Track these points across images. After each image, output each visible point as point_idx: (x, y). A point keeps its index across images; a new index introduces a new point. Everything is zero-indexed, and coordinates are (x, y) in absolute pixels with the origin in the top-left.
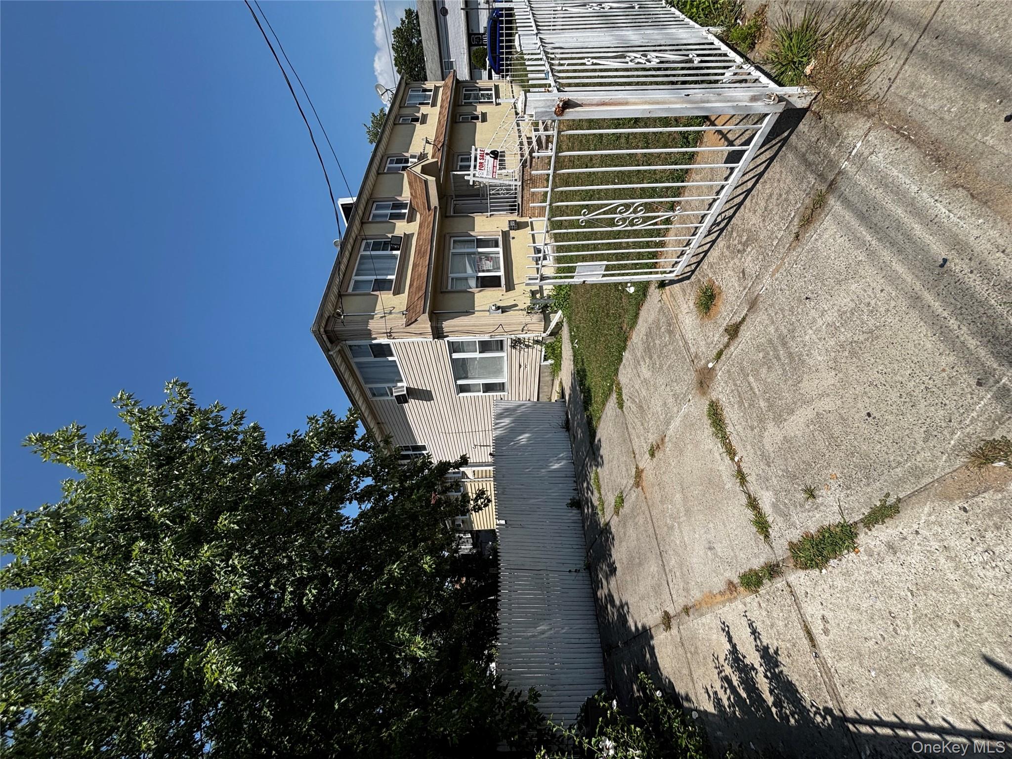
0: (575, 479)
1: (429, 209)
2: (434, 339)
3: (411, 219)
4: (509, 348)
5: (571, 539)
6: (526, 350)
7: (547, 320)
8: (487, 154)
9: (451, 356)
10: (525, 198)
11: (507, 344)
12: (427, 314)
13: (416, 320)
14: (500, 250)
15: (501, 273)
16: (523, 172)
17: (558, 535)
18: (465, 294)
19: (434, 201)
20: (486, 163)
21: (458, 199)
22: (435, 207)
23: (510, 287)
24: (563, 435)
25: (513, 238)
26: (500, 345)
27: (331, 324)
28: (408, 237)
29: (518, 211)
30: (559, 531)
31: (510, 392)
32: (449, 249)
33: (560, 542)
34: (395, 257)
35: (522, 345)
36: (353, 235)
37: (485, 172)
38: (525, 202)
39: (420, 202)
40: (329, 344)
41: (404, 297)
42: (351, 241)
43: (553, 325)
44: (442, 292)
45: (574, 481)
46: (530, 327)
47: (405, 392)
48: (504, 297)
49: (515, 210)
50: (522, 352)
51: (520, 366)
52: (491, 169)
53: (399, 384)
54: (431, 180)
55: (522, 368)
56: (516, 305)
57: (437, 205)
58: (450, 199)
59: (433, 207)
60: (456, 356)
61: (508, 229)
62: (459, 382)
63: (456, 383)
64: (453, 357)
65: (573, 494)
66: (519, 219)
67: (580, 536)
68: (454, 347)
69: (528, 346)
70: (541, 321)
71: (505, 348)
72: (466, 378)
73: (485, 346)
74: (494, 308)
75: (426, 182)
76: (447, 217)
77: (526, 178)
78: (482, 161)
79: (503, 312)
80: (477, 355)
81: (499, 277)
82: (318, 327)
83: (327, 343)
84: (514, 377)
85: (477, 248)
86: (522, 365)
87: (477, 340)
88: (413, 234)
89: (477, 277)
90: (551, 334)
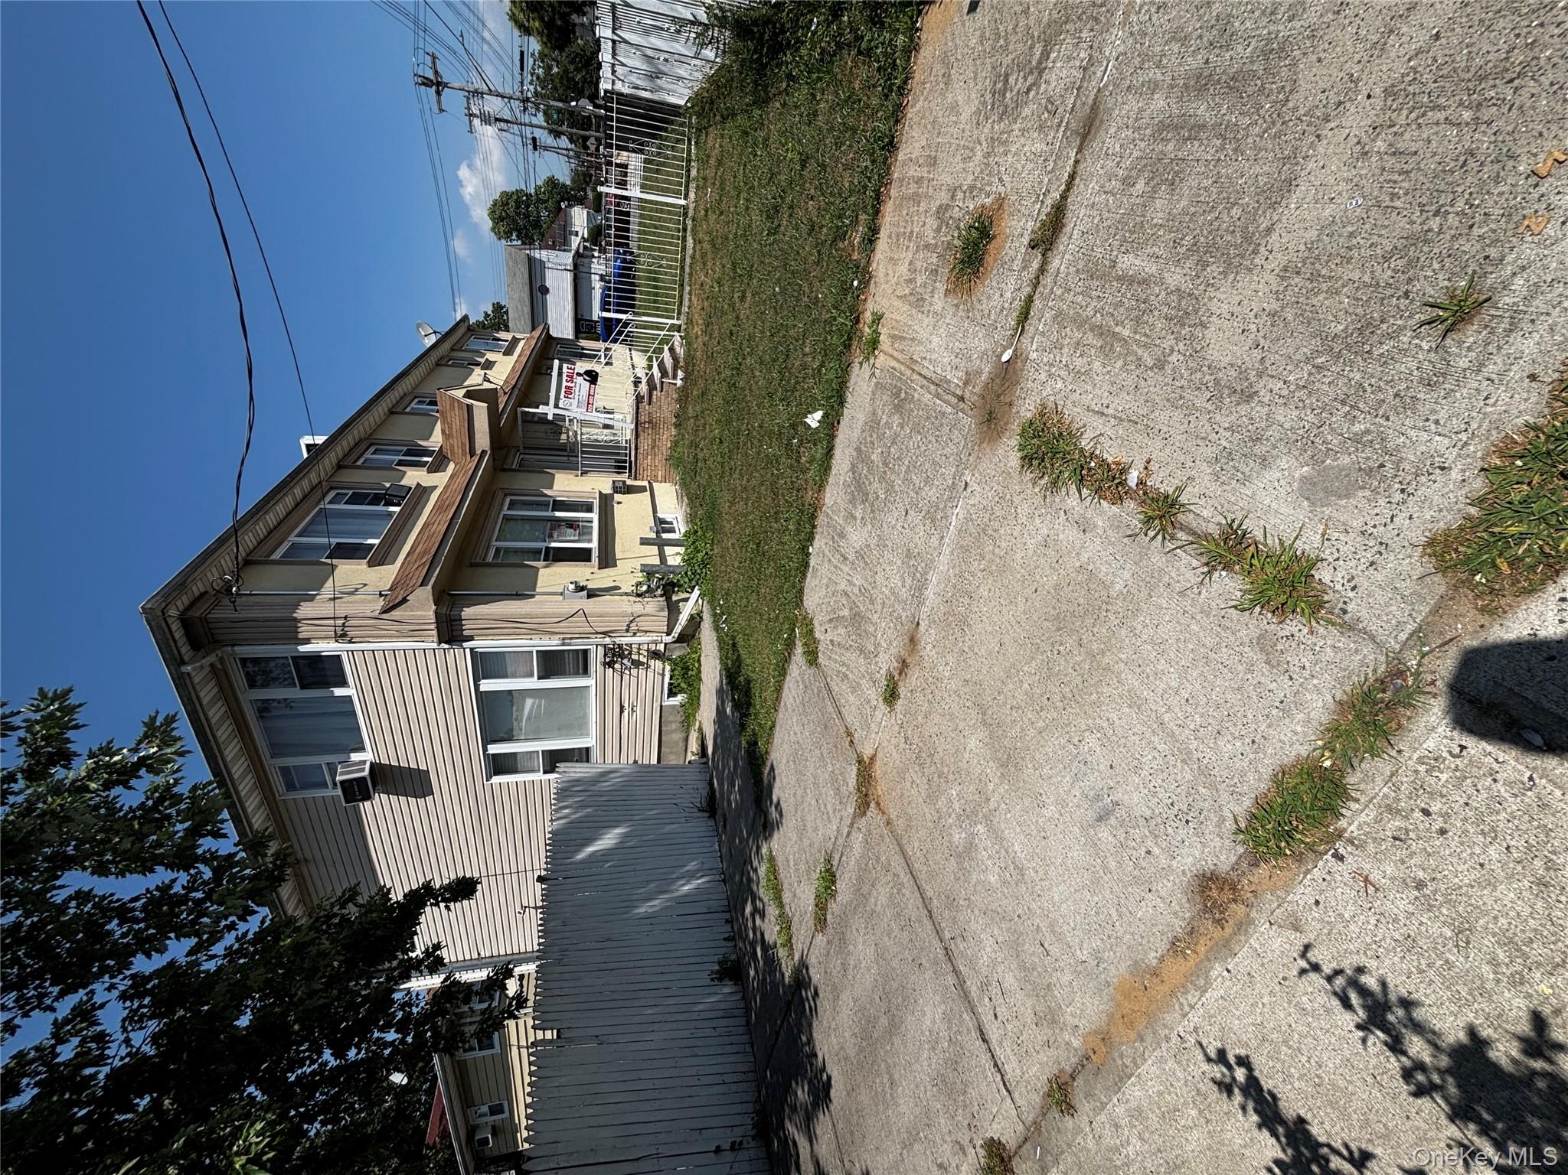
0: (728, 916)
1: (472, 453)
2: (441, 643)
3: (436, 468)
4: (600, 668)
5: (720, 1060)
6: (634, 672)
7: (673, 610)
8: (579, 374)
9: (477, 687)
10: (641, 451)
11: (597, 657)
12: (429, 587)
13: (404, 600)
14: (594, 516)
15: (594, 545)
16: (638, 408)
17: (688, 1052)
18: (519, 569)
19: (483, 441)
20: (577, 389)
21: (527, 451)
22: (484, 452)
23: (607, 560)
24: (701, 826)
25: (619, 503)
26: (580, 663)
27: (202, 607)
28: (423, 492)
29: (630, 471)
30: (693, 1042)
32: (501, 509)
33: (693, 1071)
34: (391, 514)
35: (625, 661)
36: (313, 477)
37: (575, 402)
38: (640, 457)
39: (460, 439)
40: (185, 650)
41: (390, 569)
42: (305, 484)
43: (683, 618)
44: (472, 565)
45: (727, 921)
46: (643, 623)
47: (366, 773)
48: (594, 576)
49: (625, 468)
50: (626, 677)
51: (622, 711)
52: (585, 398)
53: (355, 757)
54: (481, 409)
55: (626, 713)
56: (614, 588)
57: (487, 447)
58: (513, 451)
59: (479, 452)
60: (487, 685)
61: (610, 491)
62: (494, 749)
63: (485, 750)
64: (482, 688)
65: (723, 951)
66: (629, 482)
67: (740, 1048)
68: (486, 665)
69: (637, 664)
71: (592, 669)
72: (509, 738)
73: (552, 664)
74: (572, 587)
75: (470, 408)
76: (504, 470)
77: (642, 419)
78: (569, 384)
79: (589, 596)
80: (533, 683)
81: (588, 550)
82: (164, 604)
83: (180, 644)
84: (608, 735)
85: (553, 510)
86: (626, 705)
87: (534, 650)
88: (436, 487)
89: (547, 548)
90: (682, 637)
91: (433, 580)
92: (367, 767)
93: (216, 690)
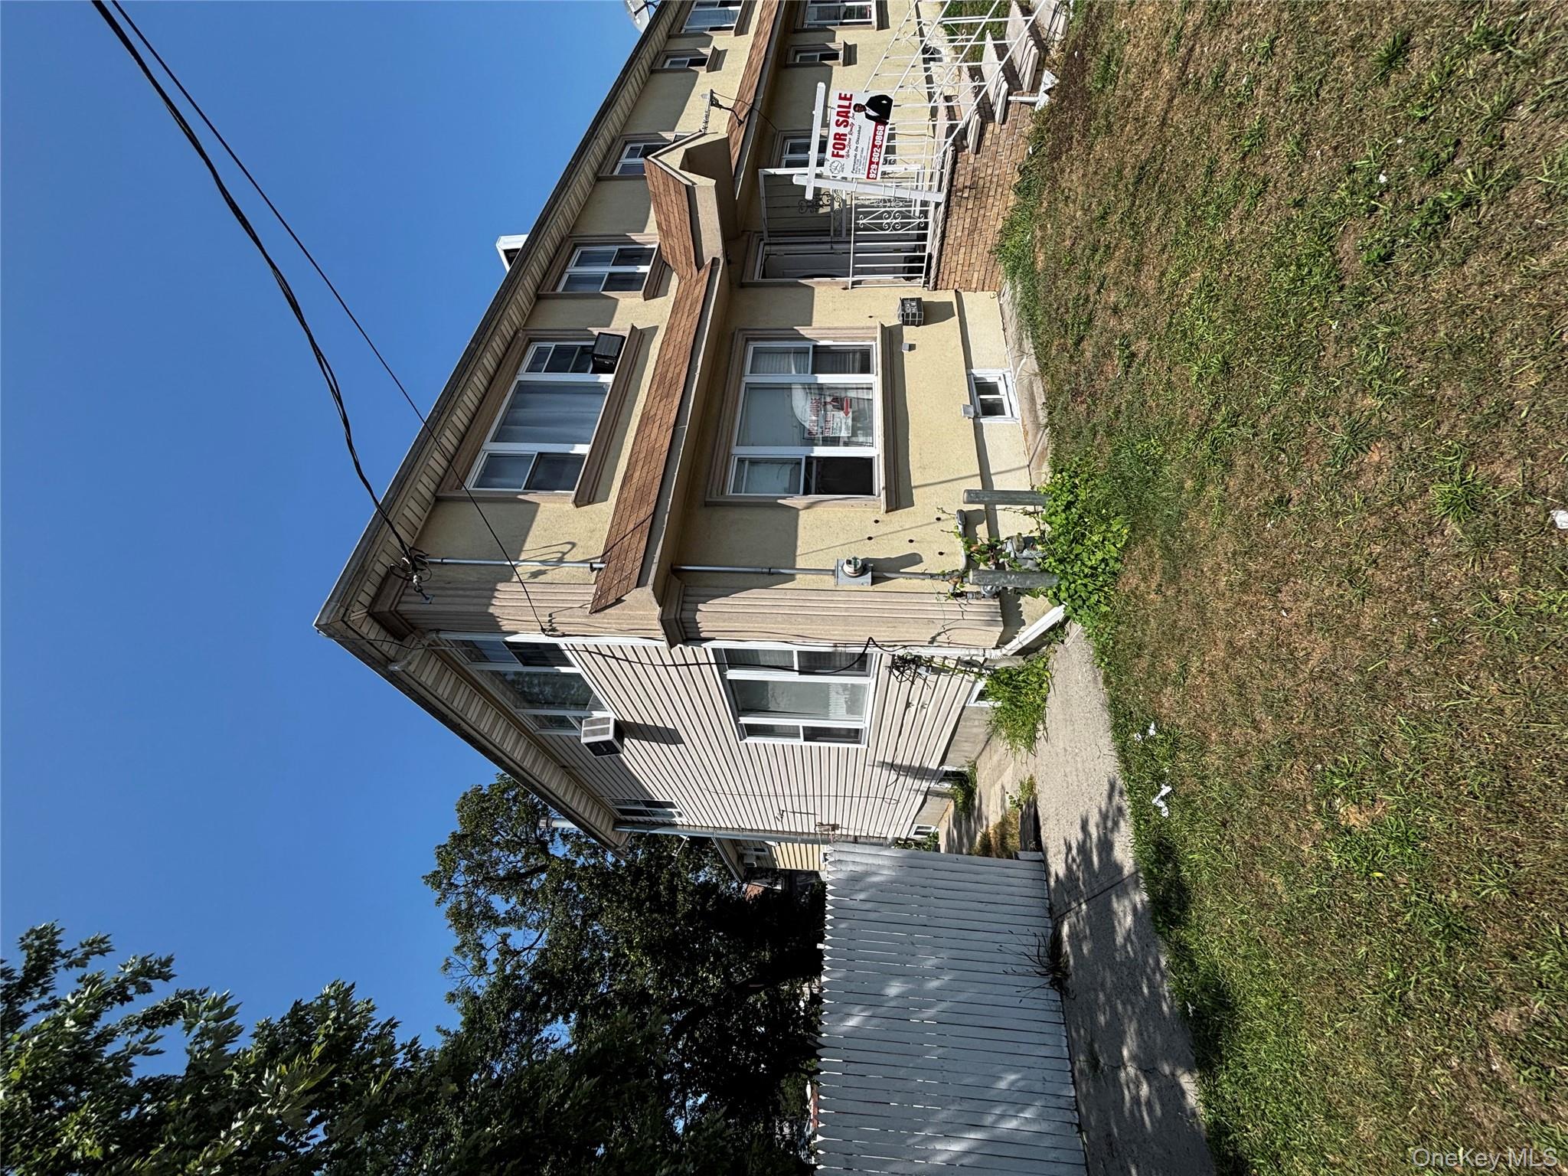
1: (699, 264)
2: (672, 645)
3: (654, 289)
4: (884, 673)
6: (932, 678)
7: (1010, 618)
8: (859, 108)
9: (723, 675)
10: (950, 240)
11: (880, 663)
12: (648, 590)
13: (619, 601)
14: (875, 379)
15: (874, 449)
16: (955, 162)
18: (769, 513)
19: (713, 244)
20: (854, 137)
21: (774, 240)
22: (715, 261)
23: (899, 497)
25: (912, 347)
26: (860, 663)
27: (392, 591)
28: (640, 337)
29: (928, 274)
31: (873, 744)
32: (742, 374)
34: (599, 389)
35: (922, 670)
37: (848, 163)
38: (947, 250)
39: (681, 242)
40: (389, 647)
41: (603, 512)
43: (1027, 635)
44: (707, 505)
46: (956, 636)
47: (610, 737)
48: (882, 529)
49: (920, 270)
50: (919, 682)
51: (908, 705)
52: (867, 154)
53: (597, 714)
54: (705, 186)
55: (913, 709)
56: (914, 559)
57: (719, 255)
58: (755, 240)
59: (708, 261)
60: (733, 674)
61: (898, 322)
63: (736, 721)
64: (729, 677)
66: (928, 296)
68: (732, 659)
69: (938, 671)
70: (991, 623)
71: (874, 670)
72: (764, 711)
73: (813, 663)
74: (849, 569)
75: (690, 191)
76: (743, 286)
77: (960, 181)
78: (842, 130)
79: (875, 581)
80: (794, 677)
81: (868, 462)
82: (342, 610)
83: (378, 644)
84: (886, 723)
85: (814, 372)
86: (915, 703)
87: (795, 649)
88: (656, 328)
89: (809, 458)
90: (1019, 653)
91: (654, 568)
92: (611, 726)
93: (439, 664)
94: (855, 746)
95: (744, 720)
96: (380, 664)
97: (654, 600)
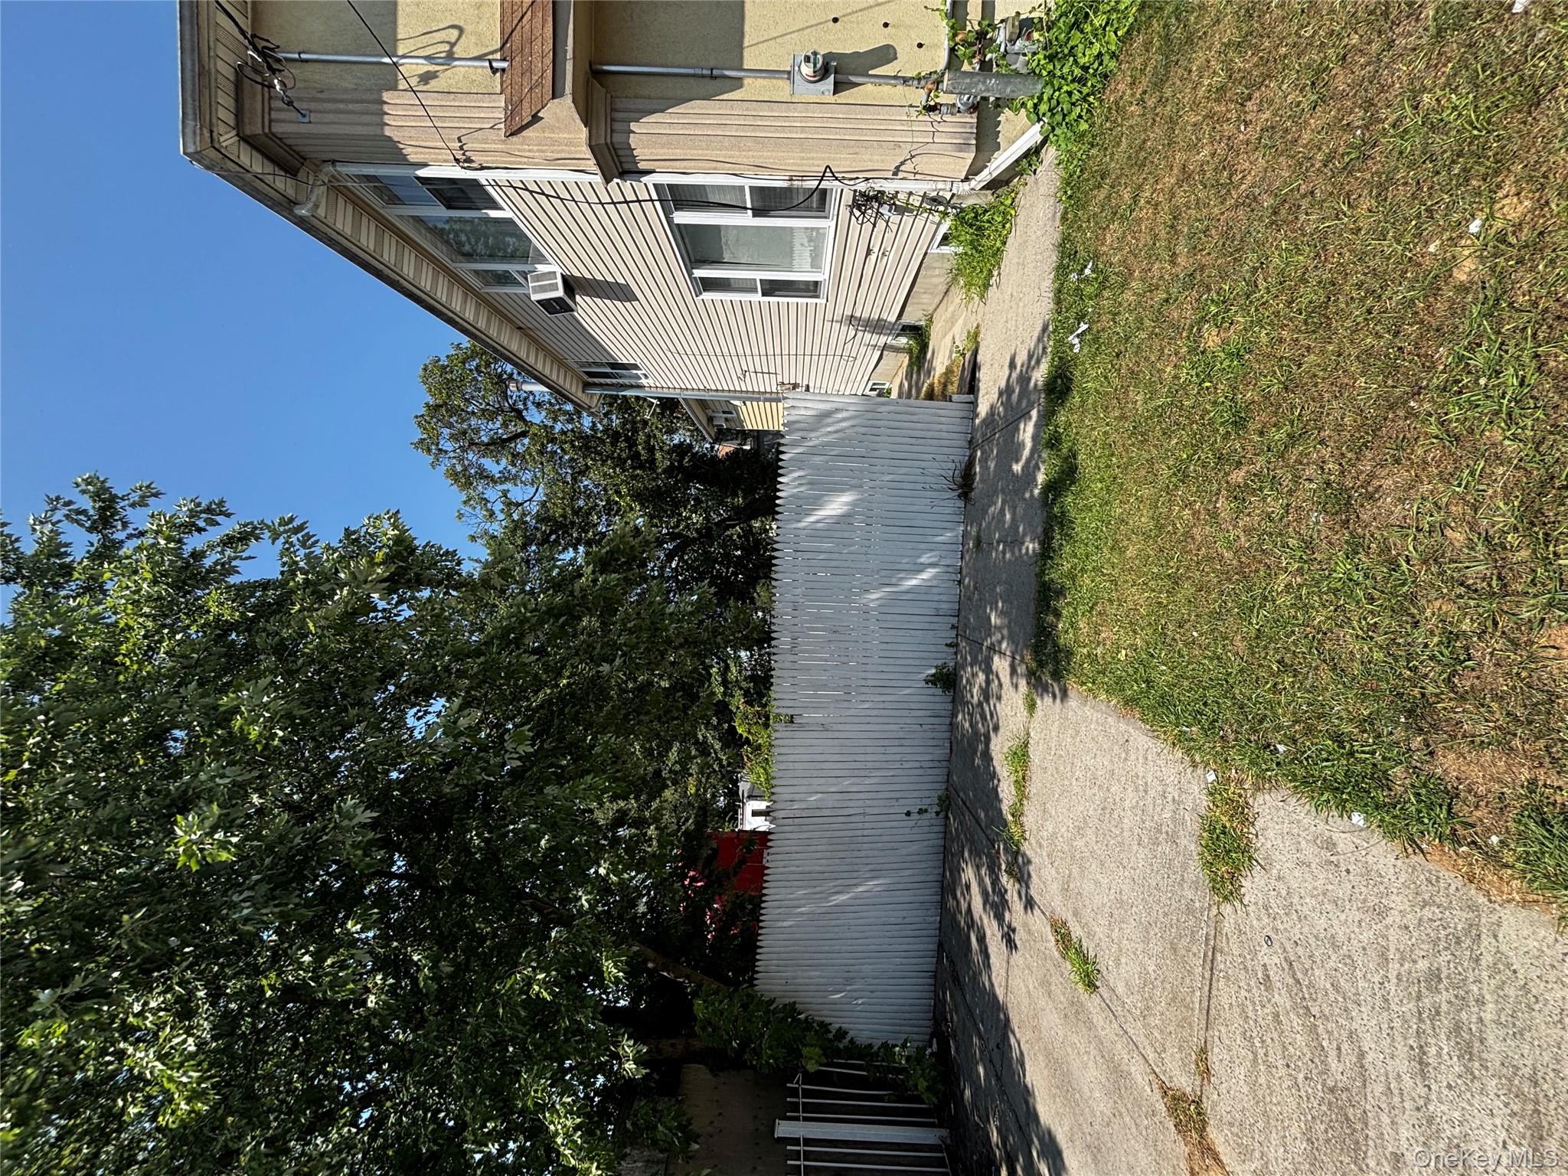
0: (954, 621)
2: (608, 181)
4: (844, 213)
6: (895, 218)
7: (985, 140)
9: (670, 221)
11: (841, 195)
12: (568, 100)
13: (536, 118)
17: (896, 742)
24: (951, 504)
26: (817, 201)
31: (832, 298)
35: (884, 210)
43: (1000, 163)
45: (953, 627)
46: (922, 164)
47: (560, 293)
50: (881, 224)
51: (869, 252)
53: (541, 268)
55: (873, 257)
56: (887, 54)
60: (682, 217)
63: (690, 274)
64: (677, 221)
65: (944, 655)
68: (677, 198)
69: (901, 210)
70: (962, 147)
71: (833, 212)
72: (716, 261)
73: (768, 202)
74: (808, 70)
79: (837, 88)
80: (747, 219)
84: (846, 274)
86: (876, 250)
87: (747, 183)
90: (986, 187)
92: (559, 281)
93: (350, 208)
94: (814, 300)
95: (699, 273)
96: (284, 206)
97: (578, 121)
